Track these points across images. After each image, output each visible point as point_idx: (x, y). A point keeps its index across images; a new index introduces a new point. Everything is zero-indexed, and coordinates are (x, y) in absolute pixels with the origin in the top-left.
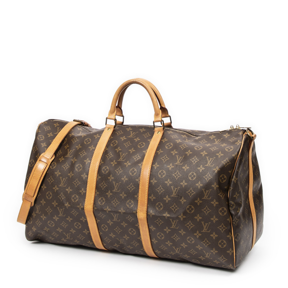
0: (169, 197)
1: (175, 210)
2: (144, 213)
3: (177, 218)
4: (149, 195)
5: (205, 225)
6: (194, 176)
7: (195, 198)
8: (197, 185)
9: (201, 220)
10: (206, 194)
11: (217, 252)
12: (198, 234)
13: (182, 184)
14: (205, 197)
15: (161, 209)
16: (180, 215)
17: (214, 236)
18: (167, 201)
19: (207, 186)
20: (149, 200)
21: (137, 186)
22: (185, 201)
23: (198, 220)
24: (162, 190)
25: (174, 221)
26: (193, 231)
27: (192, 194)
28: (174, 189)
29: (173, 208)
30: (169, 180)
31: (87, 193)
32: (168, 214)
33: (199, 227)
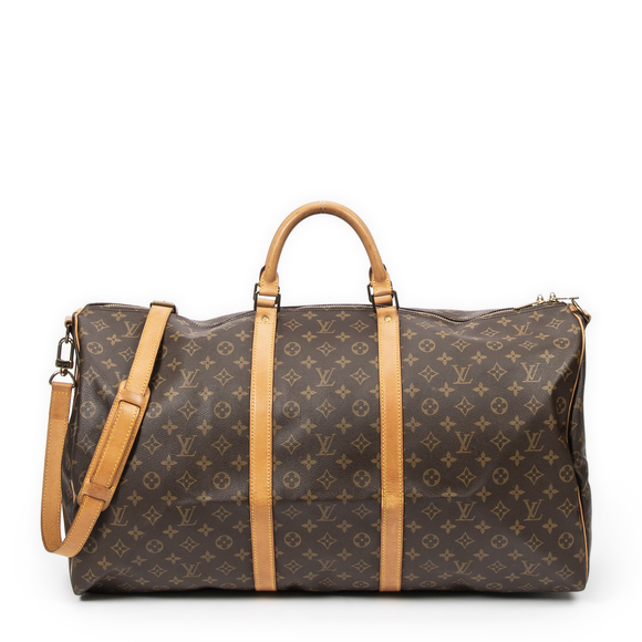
0: (453, 455)
1: (467, 481)
2: (397, 496)
3: (474, 497)
4: (406, 455)
5: (531, 506)
6: (504, 406)
7: (510, 451)
8: (512, 423)
9: (521, 497)
10: (531, 441)
11: (555, 559)
12: (517, 528)
13: (478, 424)
14: (532, 448)
15: (437, 482)
16: (480, 490)
17: (550, 526)
18: (449, 465)
19: (535, 423)
20: (406, 466)
21: (375, 438)
22: (488, 459)
23: (517, 498)
24: (435, 442)
25: (467, 505)
26: (509, 520)
27: (504, 444)
28: (463, 437)
29: (462, 477)
30: (448, 419)
31: (252, 465)
32: (453, 491)
33: (518, 512)
